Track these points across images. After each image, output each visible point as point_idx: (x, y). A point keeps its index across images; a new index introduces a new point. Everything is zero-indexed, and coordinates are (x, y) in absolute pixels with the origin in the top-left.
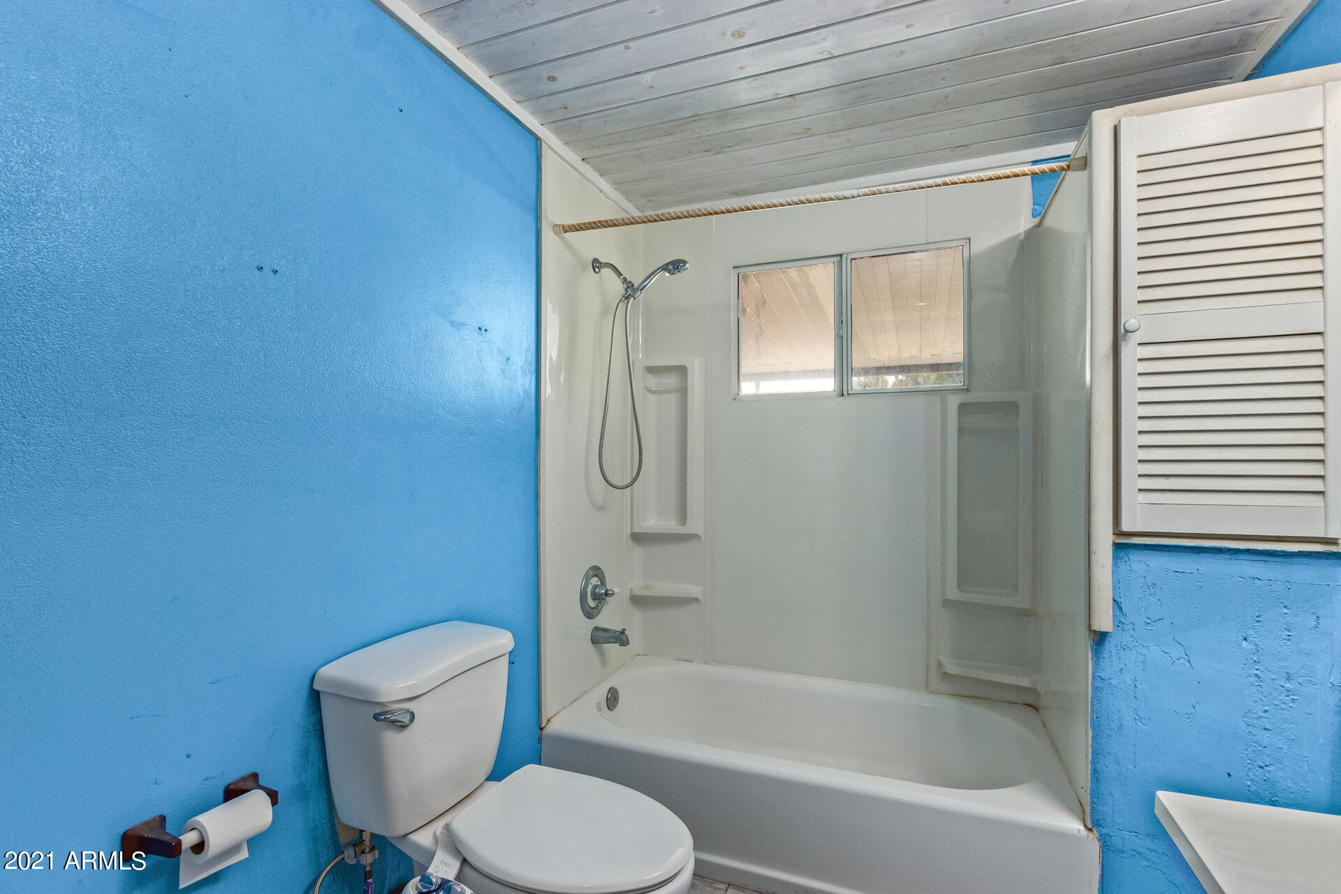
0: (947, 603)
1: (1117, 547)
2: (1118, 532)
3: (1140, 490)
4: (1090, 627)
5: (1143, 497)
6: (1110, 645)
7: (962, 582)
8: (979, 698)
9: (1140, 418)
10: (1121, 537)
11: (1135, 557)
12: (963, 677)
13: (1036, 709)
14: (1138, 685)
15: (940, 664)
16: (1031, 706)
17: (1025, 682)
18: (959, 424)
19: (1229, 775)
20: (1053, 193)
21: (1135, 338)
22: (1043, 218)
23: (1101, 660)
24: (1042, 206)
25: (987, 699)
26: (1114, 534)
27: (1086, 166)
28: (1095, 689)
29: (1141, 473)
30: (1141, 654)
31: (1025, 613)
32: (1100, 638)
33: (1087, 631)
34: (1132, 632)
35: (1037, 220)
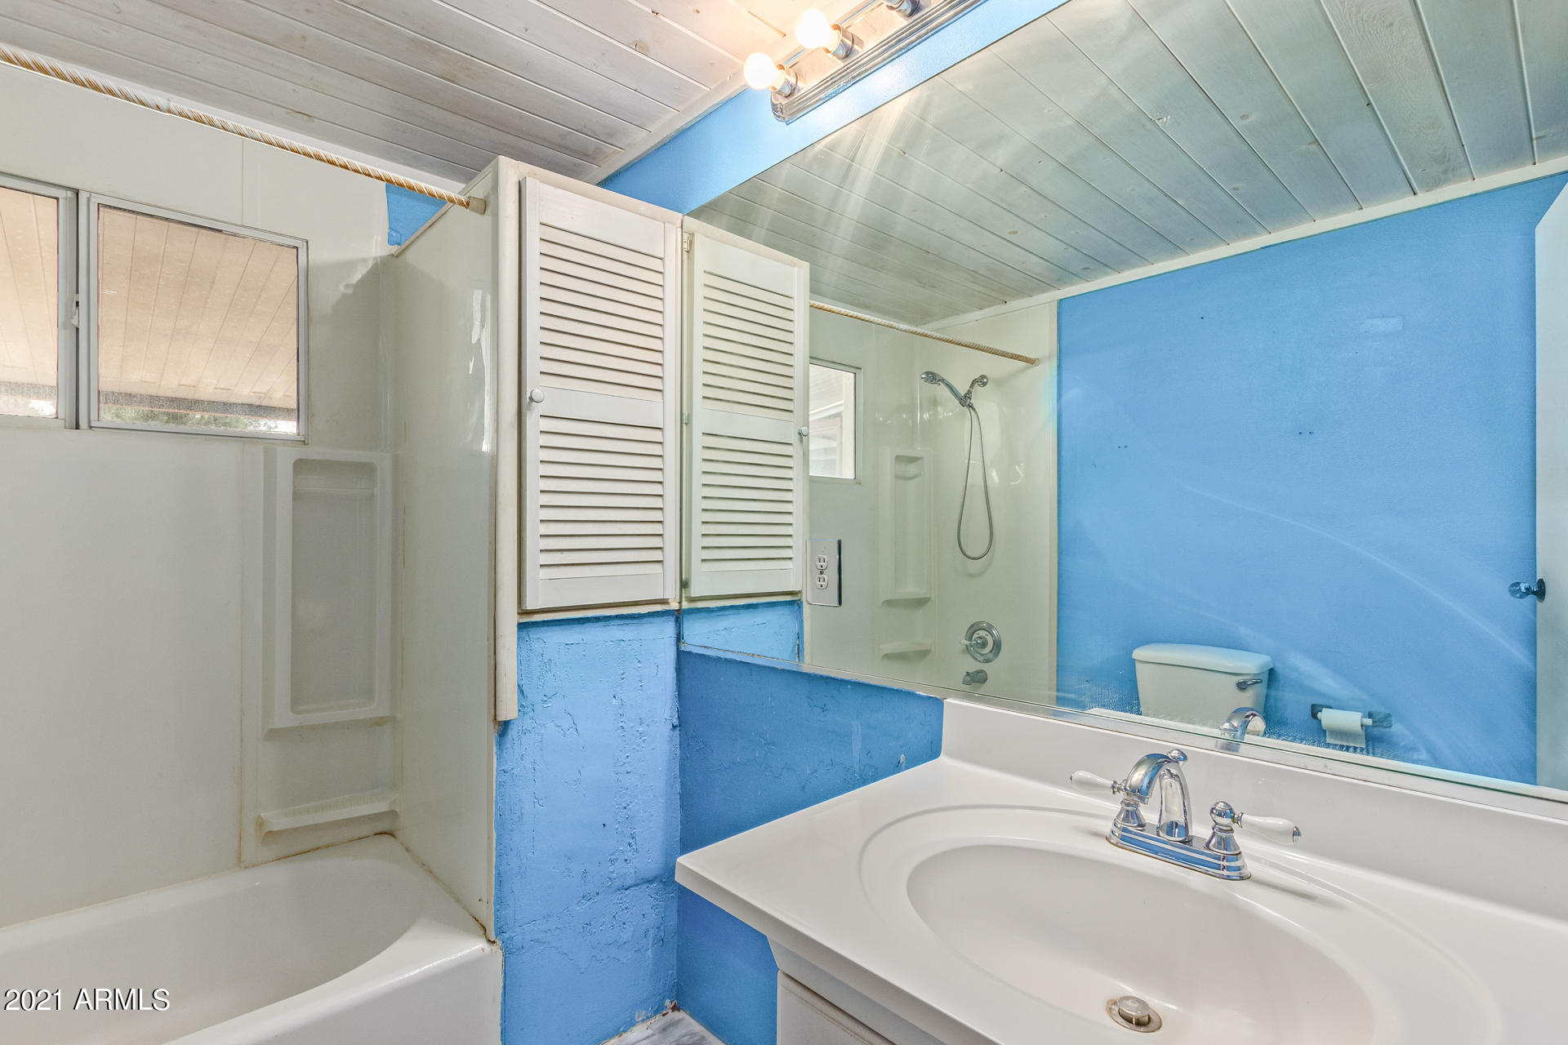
0: (273, 734)
1: (522, 626)
2: (523, 612)
3: (541, 566)
4: (495, 719)
5: (544, 573)
6: (513, 732)
7: (297, 700)
8: (318, 848)
9: (542, 491)
10: (524, 616)
11: (534, 634)
12: (296, 830)
13: (392, 835)
14: (537, 767)
15: (260, 823)
16: (385, 833)
17: (382, 807)
18: (294, 487)
19: (604, 825)
20: (427, 225)
21: (539, 409)
22: (406, 248)
23: (505, 751)
24: (402, 237)
25: (328, 846)
26: (518, 614)
27: (485, 211)
28: (500, 785)
29: (542, 549)
30: (539, 734)
31: (379, 722)
32: (504, 727)
33: (492, 724)
34: (531, 714)
35: (395, 249)
